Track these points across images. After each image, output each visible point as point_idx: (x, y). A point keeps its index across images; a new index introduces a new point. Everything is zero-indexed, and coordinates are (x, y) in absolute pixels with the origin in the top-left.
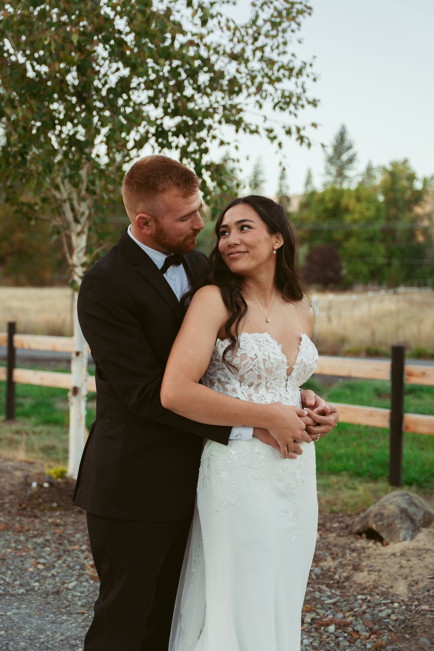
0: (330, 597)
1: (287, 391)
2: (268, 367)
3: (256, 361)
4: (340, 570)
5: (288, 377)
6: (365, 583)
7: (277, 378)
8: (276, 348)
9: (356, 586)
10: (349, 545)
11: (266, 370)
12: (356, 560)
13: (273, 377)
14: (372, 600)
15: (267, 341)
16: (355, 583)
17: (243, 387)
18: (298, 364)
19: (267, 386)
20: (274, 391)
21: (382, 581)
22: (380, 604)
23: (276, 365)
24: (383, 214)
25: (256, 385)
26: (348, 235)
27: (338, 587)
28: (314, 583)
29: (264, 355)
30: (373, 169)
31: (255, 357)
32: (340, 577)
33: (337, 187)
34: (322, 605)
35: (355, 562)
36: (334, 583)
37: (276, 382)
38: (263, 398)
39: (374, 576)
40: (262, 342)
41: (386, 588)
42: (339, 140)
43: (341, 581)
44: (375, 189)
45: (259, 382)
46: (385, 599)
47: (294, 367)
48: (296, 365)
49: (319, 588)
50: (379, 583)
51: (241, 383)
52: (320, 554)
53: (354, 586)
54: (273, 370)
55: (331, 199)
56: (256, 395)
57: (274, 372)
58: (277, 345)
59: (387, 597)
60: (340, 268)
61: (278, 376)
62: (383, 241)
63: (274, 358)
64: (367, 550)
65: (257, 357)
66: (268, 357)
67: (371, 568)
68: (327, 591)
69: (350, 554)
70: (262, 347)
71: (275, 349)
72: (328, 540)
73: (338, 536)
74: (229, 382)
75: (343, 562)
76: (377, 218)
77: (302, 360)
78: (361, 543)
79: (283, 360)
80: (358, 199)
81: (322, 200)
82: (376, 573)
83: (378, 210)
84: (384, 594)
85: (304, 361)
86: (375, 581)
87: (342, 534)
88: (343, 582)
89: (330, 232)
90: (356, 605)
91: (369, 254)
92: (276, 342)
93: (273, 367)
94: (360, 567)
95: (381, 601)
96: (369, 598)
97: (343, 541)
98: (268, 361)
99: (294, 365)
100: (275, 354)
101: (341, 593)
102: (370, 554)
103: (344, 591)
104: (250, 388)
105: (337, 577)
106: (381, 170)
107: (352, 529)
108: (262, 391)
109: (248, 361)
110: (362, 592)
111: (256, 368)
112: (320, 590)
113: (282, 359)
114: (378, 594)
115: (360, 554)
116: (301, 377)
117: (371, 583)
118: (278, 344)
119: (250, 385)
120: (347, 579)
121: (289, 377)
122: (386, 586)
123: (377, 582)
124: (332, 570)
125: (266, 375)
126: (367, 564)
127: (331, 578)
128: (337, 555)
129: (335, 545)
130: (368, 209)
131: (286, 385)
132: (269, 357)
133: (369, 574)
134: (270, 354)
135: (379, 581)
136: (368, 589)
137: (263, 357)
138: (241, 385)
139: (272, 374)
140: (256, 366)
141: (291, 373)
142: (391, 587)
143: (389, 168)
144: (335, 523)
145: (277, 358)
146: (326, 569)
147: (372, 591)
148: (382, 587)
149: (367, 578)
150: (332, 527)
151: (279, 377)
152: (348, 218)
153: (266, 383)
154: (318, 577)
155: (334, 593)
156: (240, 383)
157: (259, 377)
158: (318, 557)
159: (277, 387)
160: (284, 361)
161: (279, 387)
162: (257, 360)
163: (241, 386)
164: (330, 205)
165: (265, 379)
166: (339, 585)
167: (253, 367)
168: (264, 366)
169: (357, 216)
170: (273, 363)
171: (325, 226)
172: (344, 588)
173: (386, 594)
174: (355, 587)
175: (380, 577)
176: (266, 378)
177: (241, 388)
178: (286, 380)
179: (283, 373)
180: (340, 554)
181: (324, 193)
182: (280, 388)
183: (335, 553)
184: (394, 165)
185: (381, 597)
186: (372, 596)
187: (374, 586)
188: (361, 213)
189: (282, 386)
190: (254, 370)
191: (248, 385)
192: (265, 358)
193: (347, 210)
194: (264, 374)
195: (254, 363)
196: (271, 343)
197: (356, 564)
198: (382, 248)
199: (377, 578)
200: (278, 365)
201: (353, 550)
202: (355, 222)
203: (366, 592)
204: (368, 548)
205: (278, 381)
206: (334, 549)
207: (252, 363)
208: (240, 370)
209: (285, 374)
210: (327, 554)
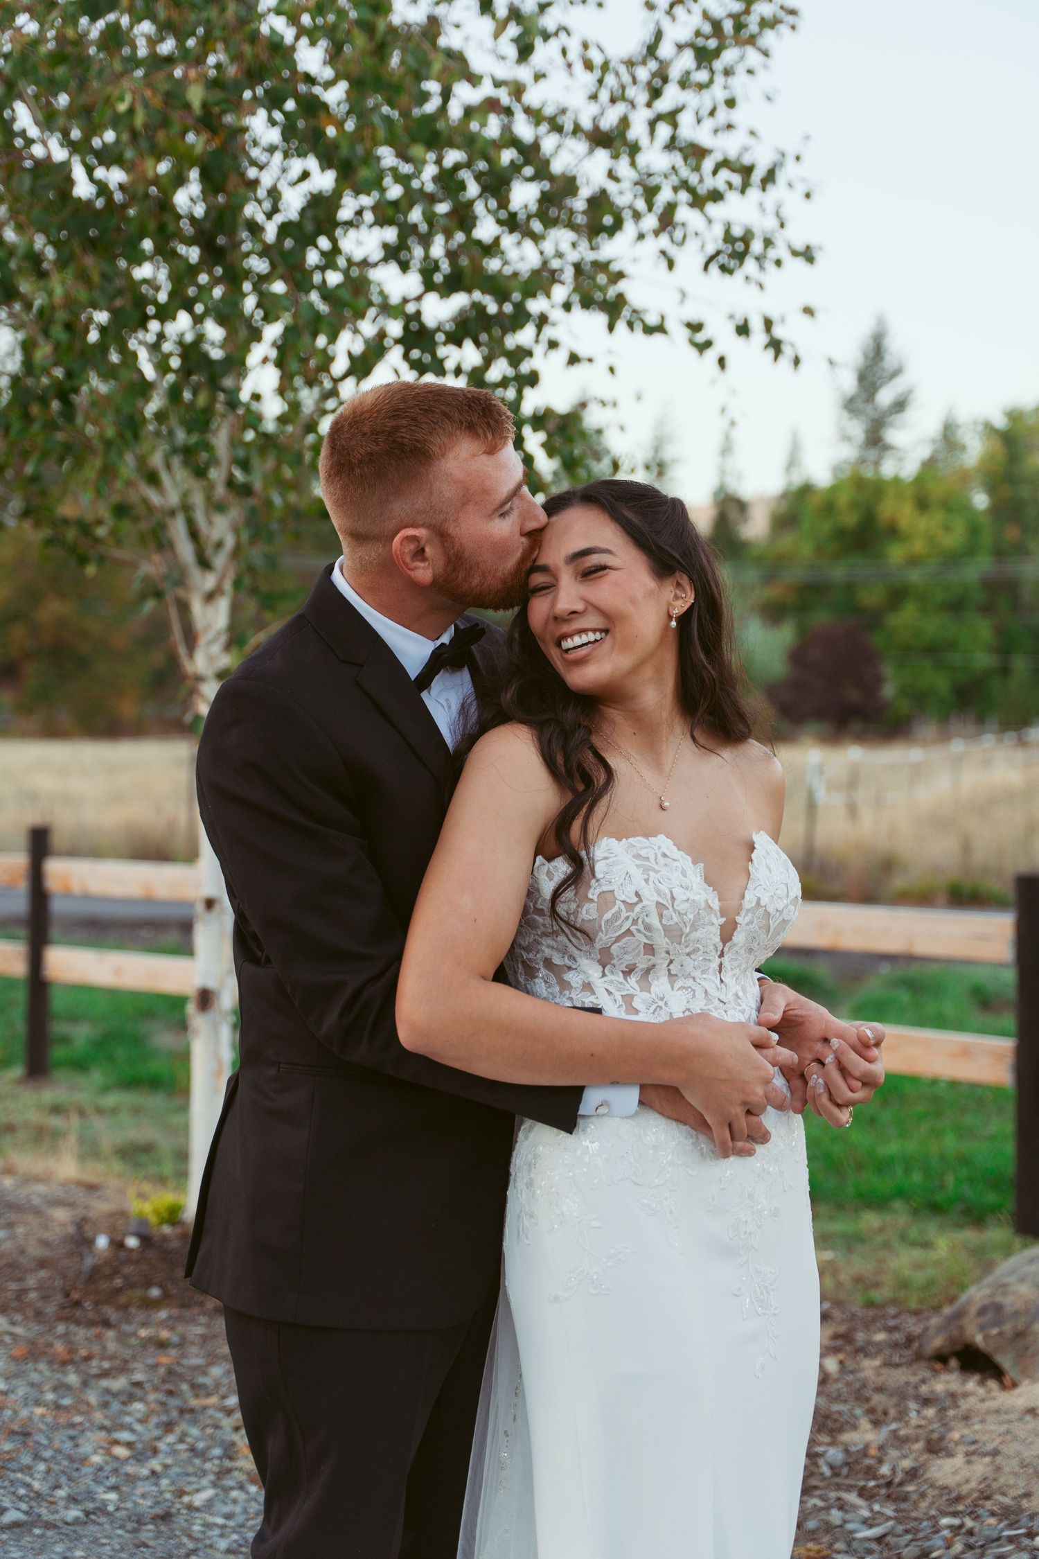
0: (867, 1523)
1: (722, 981)
2: (671, 923)
3: (638, 908)
4: (893, 1453)
5: (724, 946)
6: (959, 1485)
7: (696, 950)
8: (689, 872)
9: (936, 1492)
10: (916, 1387)
11: (667, 929)
12: (935, 1426)
13: (687, 947)
14: (976, 1530)
15: (664, 855)
16: (932, 1486)
17: (610, 977)
18: (748, 911)
19: (672, 972)
20: (690, 983)
21: (1002, 1480)
22: (998, 1539)
23: (691, 917)
24: (986, 539)
25: (642, 970)
26: (898, 596)
27: (888, 1496)
28: (827, 1487)
29: (659, 892)
30: (958, 426)
31: (635, 900)
32: (894, 1470)
33: (868, 473)
34: (849, 1544)
35: (932, 1431)
36: (878, 1486)
37: (694, 960)
38: (661, 1004)
39: (981, 1467)
40: (653, 861)
41: (1014, 1498)
42: (871, 354)
43: (897, 1480)
44: (964, 477)
45: (650, 963)
46: (1011, 1526)
47: (739, 919)
48: (743, 913)
49: (839, 1499)
50: (995, 1486)
51: (604, 967)
52: (839, 1413)
53: (931, 1492)
54: (684, 929)
55: (853, 505)
56: (645, 995)
57: (687, 935)
58: (692, 865)
59: (1017, 1522)
60: (879, 680)
61: (698, 945)
62: (987, 609)
63: (685, 898)
64: (962, 1401)
65: (641, 900)
66: (669, 896)
67: (973, 1448)
68: (861, 1507)
69: (918, 1412)
70: (652, 873)
71: (685, 876)
72: (862, 1375)
73: (887, 1364)
74: (574, 967)
75: (902, 1433)
76: (970, 551)
77: (759, 899)
78: (947, 1382)
79: (710, 902)
80: (922, 504)
81: (828, 506)
82: (987, 1459)
83: (974, 530)
84: (1008, 1514)
85: (762, 903)
86: (985, 1479)
87: (896, 1359)
88: (901, 1484)
89: (850, 588)
90: (937, 1541)
91: (952, 645)
92: (689, 858)
93: (684, 923)
94: (944, 1444)
95: (1002, 1530)
96: (969, 1523)
97: (899, 1377)
98: (670, 908)
99: (738, 914)
100: (687, 888)
101: (896, 1510)
102: (969, 1410)
103: (904, 1506)
104: (628, 978)
105: (885, 1470)
106: (980, 428)
107: (921, 1346)
108: (660, 984)
109: (620, 911)
110: (951, 1509)
111: (641, 927)
112: (842, 1506)
113: (706, 901)
114: (993, 1514)
115: (943, 1410)
116: (759, 944)
117: (973, 1484)
118: (695, 863)
119: (628, 972)
120: (912, 1474)
121: (728, 945)
122: (1014, 1492)
123: (988, 1481)
124: (873, 1452)
125: (667, 944)
126: (963, 1436)
127: (871, 1472)
128: (885, 1413)
129: (880, 1389)
130: (947, 528)
131: (721, 965)
132: (673, 898)
133: (969, 1462)
134: (674, 890)
135: (995, 1480)
136: (968, 1502)
137: (656, 898)
138: (603, 972)
139: (683, 940)
140: (640, 921)
141: (732, 935)
142: (1027, 1495)
143: (1000, 422)
144: (879, 1330)
145: (691, 898)
146: (858, 1451)
147: (976, 1506)
148: (1004, 1494)
149: (964, 1473)
150: (869, 1343)
151: (701, 948)
152: (896, 553)
153: (668, 965)
154: (837, 1471)
155: (879, 1513)
156: (600, 968)
157: (650, 949)
158: (836, 1421)
159: (697, 974)
160: (711, 905)
161: (704, 972)
162: (640, 905)
163: (604, 975)
164: (850, 520)
165: (664, 955)
166: (892, 1491)
167: (632, 924)
168: (661, 921)
169: (919, 546)
170: (683, 912)
171: (838, 573)
172: (905, 1498)
173: (1014, 1513)
174: (933, 1497)
175: (998, 1469)
176: (668, 952)
177: (605, 979)
178: (719, 953)
179: (712, 935)
180: (892, 1412)
181: (834, 489)
182: (705, 976)
183: (880, 1409)
184: (1015, 416)
185: (1000, 1521)
186: (976, 1518)
187: (981, 1492)
188: (931, 539)
189: (711, 970)
190: (635, 932)
191: (623, 972)
192: (661, 901)
193: (893, 532)
194: (661, 942)
195: (633, 915)
196: (675, 860)
197: (935, 1436)
198: (984, 629)
199: (989, 1471)
200: (698, 916)
201: (926, 1402)
202: (913, 561)
203: (961, 1508)
204: (966, 1395)
205: (699, 957)
206: (877, 1399)
207: (628, 914)
208: (600, 934)
209: (717, 939)
210: (858, 1412)
